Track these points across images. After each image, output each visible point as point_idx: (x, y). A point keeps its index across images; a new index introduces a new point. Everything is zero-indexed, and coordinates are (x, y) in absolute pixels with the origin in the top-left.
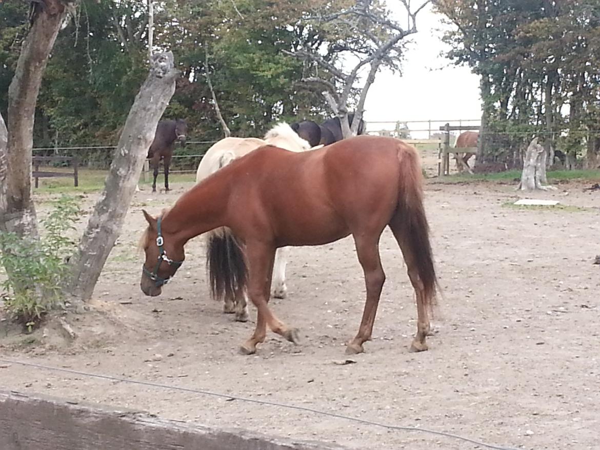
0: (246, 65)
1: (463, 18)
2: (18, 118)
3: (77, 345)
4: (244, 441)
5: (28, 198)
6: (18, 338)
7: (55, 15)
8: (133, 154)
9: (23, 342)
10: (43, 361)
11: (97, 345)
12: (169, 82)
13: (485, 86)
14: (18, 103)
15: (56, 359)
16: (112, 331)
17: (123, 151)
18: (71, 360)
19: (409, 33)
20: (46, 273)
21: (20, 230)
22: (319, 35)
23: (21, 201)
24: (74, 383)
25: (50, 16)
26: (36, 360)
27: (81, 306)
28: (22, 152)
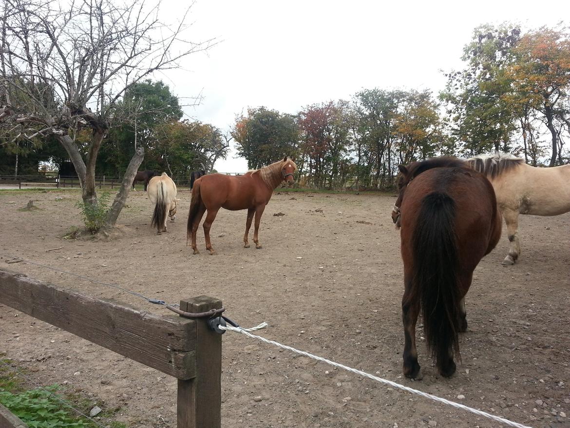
0: (179, 154)
1: (243, 143)
2: (90, 166)
3: (109, 239)
4: (47, 288)
5: (94, 192)
6: (89, 236)
7: (101, 133)
8: (129, 179)
9: (91, 238)
10: (97, 244)
11: (116, 239)
12: (141, 157)
13: (249, 163)
14: (89, 161)
15: (101, 243)
16: (121, 234)
17: (126, 178)
18: (106, 243)
19: (226, 147)
20: (99, 215)
21: (91, 202)
22: (201, 146)
23: (91, 193)
24: (105, 251)
25: (99, 133)
26: (95, 243)
27: (111, 226)
28: (91, 177)
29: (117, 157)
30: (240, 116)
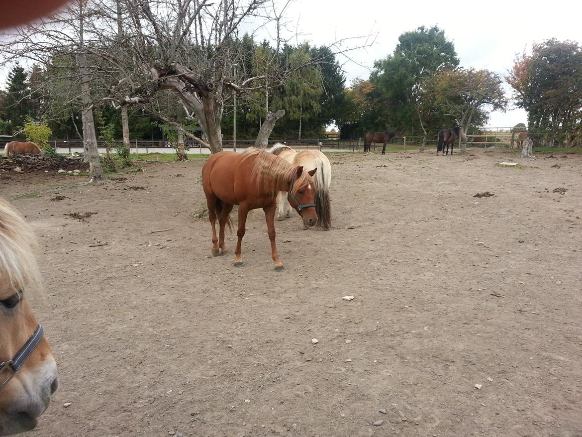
1: (523, 90)
13: (530, 116)
29: (387, 116)
30: (521, 55)
